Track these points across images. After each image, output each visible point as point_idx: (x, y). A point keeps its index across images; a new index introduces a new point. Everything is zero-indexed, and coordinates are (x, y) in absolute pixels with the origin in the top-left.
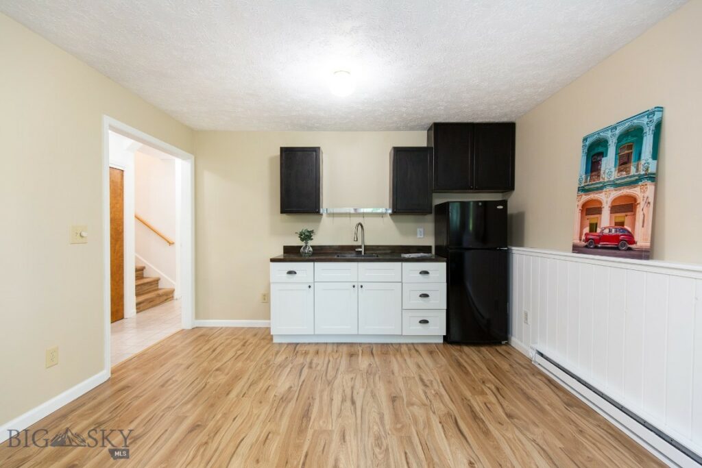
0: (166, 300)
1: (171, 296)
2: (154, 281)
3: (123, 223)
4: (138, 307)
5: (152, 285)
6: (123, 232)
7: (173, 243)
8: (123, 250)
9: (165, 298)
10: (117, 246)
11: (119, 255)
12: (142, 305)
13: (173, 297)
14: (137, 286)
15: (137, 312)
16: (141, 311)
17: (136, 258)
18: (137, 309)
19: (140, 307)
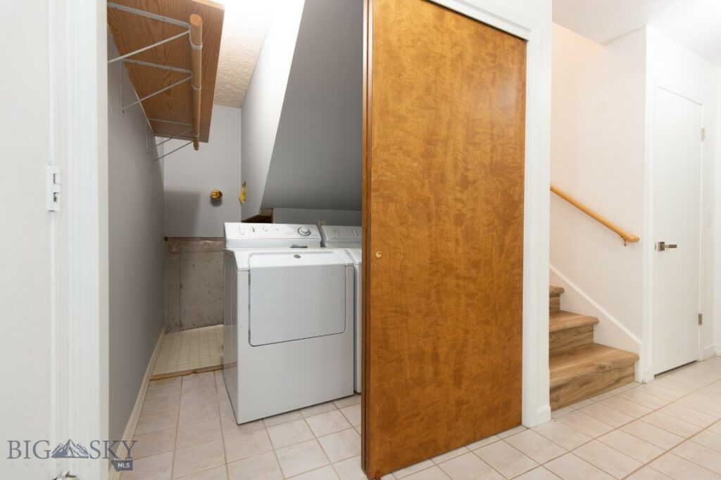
0: (618, 381)
1: (629, 371)
2: (586, 325)
3: (522, 177)
4: (555, 395)
5: (580, 333)
6: (521, 201)
7: (636, 240)
8: (521, 247)
9: (616, 376)
10: (508, 238)
11: (512, 260)
12: (563, 391)
13: (633, 374)
14: (551, 334)
15: (553, 410)
16: (561, 407)
17: (552, 274)
18: (552, 401)
19: (560, 396)
